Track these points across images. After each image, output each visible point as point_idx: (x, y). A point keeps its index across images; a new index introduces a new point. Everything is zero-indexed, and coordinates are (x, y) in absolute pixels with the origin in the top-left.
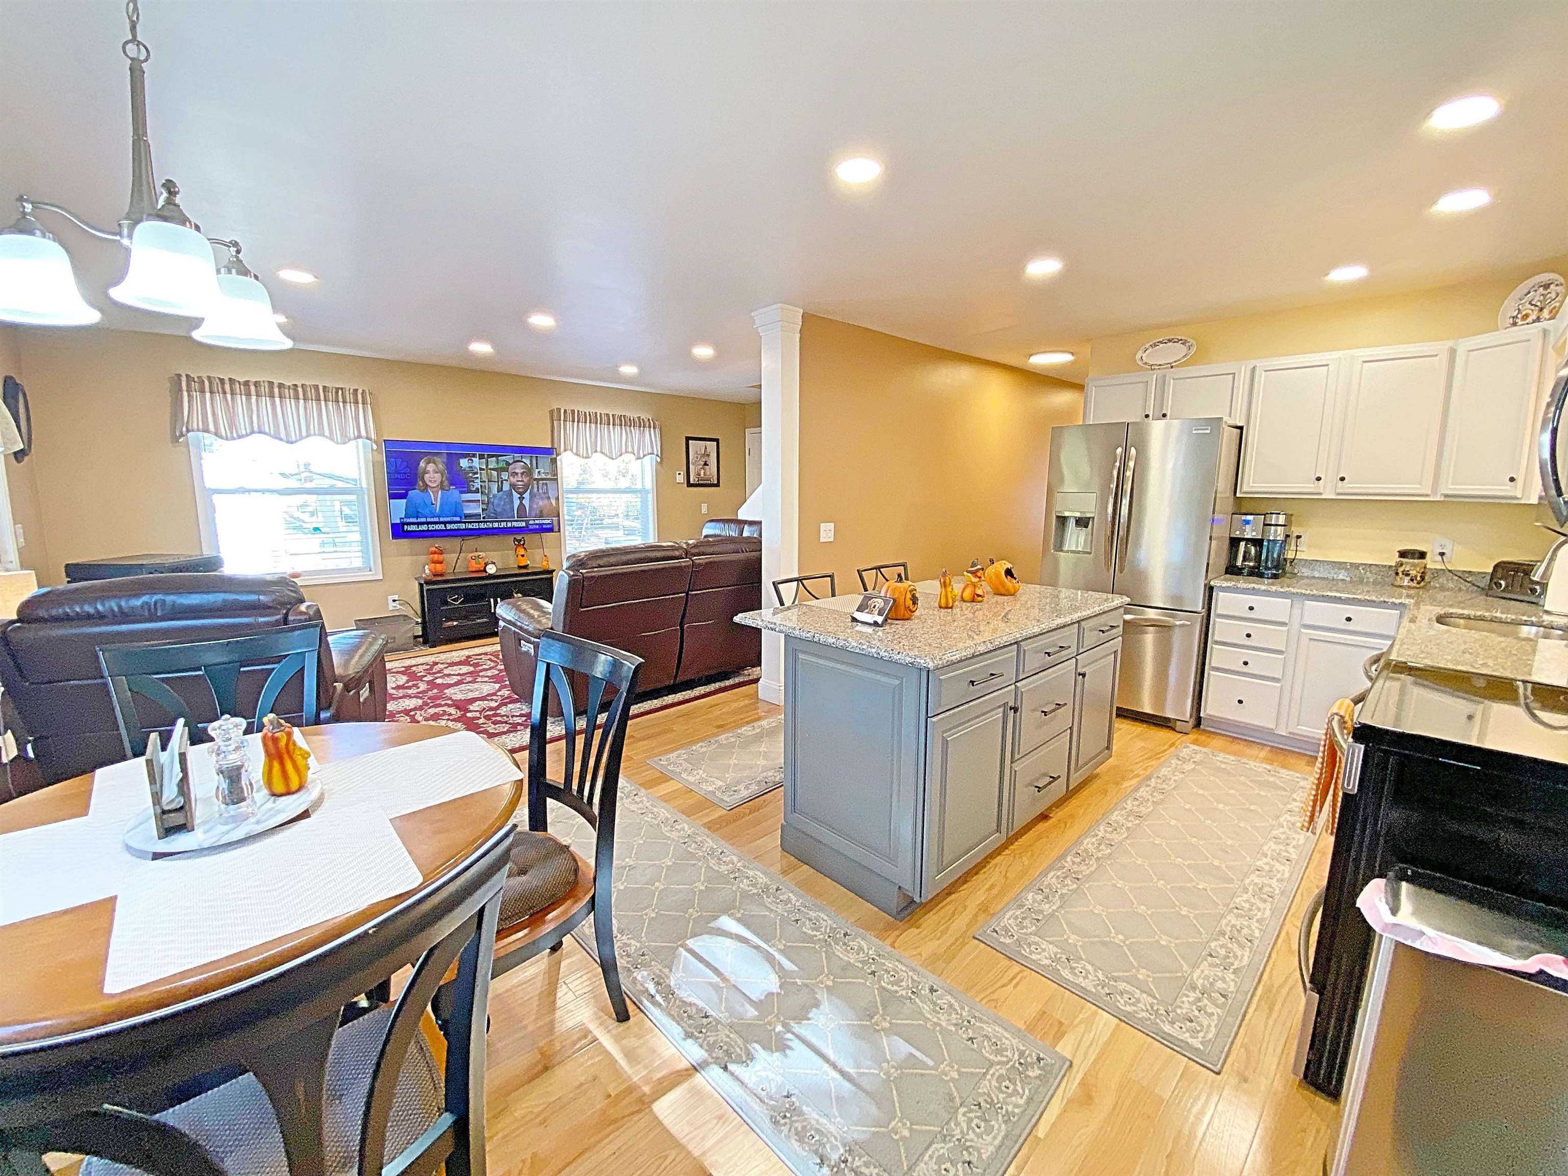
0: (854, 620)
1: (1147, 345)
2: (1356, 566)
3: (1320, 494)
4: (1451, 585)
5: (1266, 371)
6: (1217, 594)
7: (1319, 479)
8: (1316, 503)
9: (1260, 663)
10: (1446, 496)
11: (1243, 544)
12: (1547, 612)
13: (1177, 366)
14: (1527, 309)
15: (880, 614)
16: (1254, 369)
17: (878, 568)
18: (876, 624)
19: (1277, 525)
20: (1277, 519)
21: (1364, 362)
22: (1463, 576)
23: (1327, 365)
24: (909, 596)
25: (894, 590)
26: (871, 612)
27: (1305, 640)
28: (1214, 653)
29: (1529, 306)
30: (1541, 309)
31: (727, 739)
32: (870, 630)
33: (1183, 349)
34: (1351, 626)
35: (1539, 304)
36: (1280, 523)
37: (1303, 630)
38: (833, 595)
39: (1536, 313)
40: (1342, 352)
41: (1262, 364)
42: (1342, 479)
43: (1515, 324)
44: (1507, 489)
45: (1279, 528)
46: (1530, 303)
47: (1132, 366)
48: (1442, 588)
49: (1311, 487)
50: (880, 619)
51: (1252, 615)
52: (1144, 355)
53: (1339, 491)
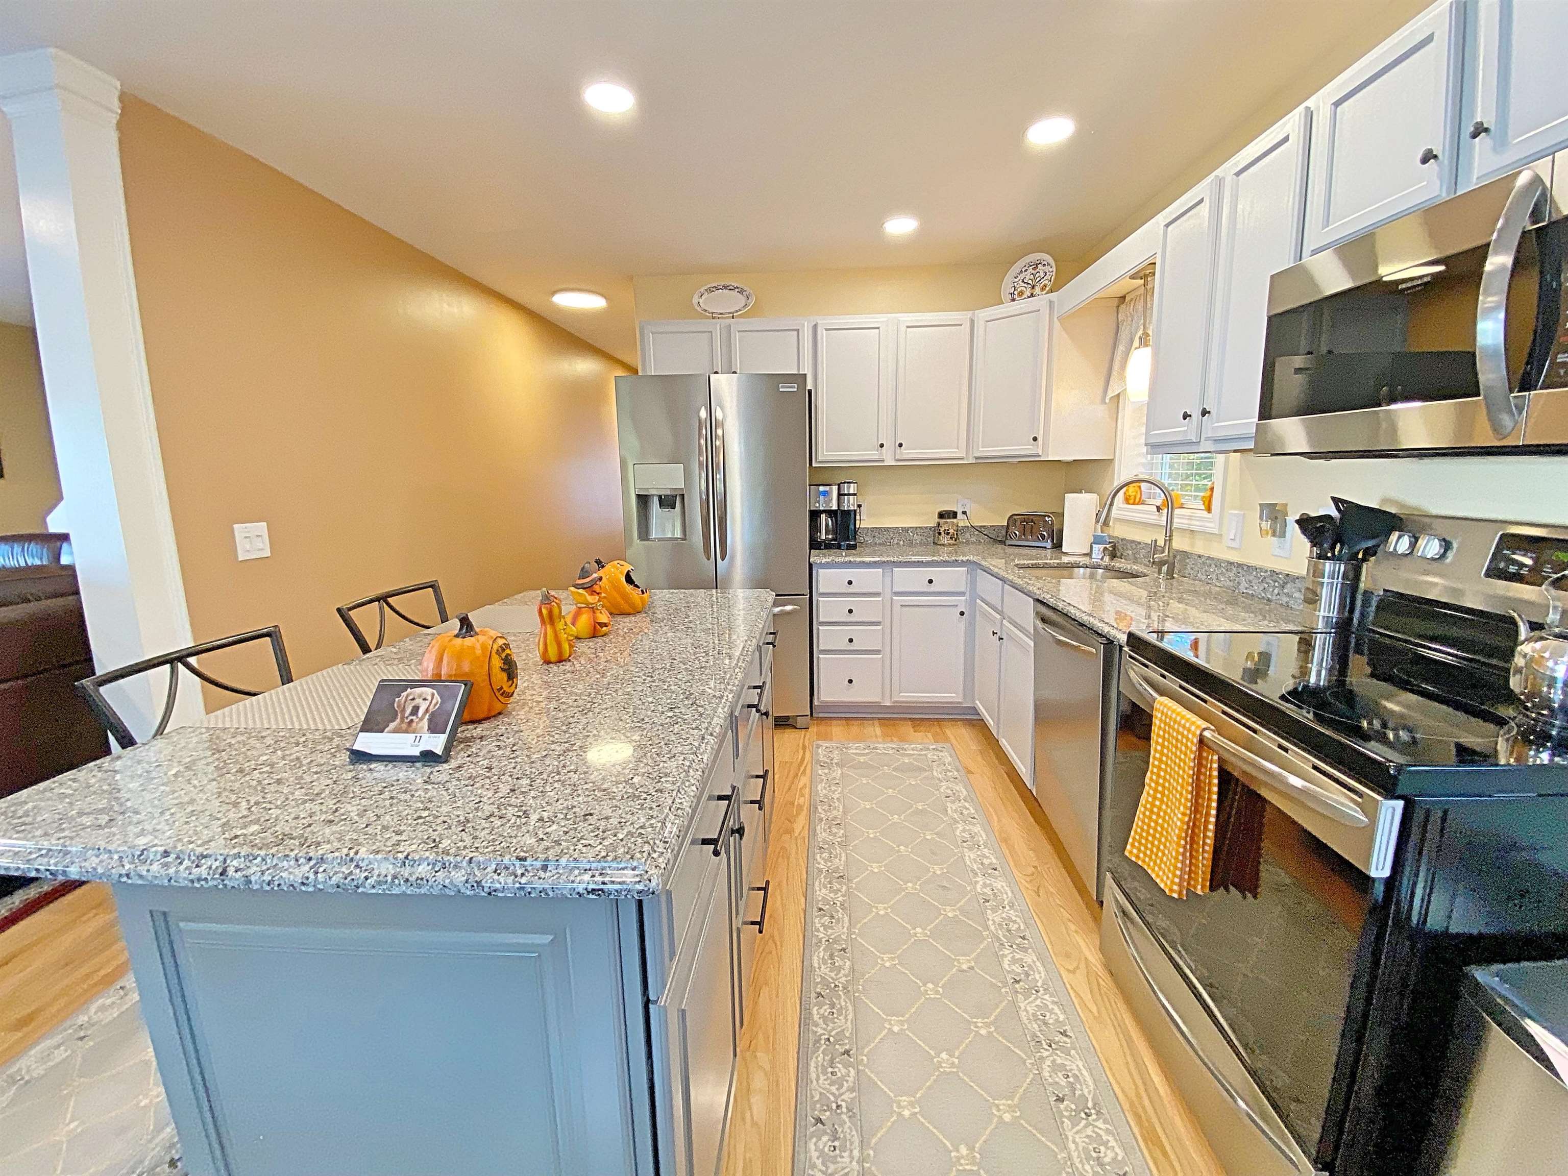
0: (359, 757)
1: (702, 290)
2: (906, 530)
3: (883, 461)
4: (973, 539)
5: (826, 330)
6: (817, 572)
7: (882, 446)
8: (878, 470)
9: (865, 638)
10: (977, 458)
11: (823, 516)
12: (1066, 554)
13: (740, 316)
14: (1021, 287)
15: (434, 729)
16: (815, 327)
17: (383, 599)
18: (428, 757)
19: (849, 495)
20: (849, 488)
21: (908, 327)
22: (980, 530)
23: (878, 328)
24: (497, 662)
25: (459, 656)
26: (408, 728)
27: (897, 608)
28: (821, 635)
29: (1023, 284)
30: (1033, 287)
31: (45, 1057)
32: (416, 775)
33: (742, 300)
34: (933, 588)
35: (1030, 282)
36: (851, 492)
37: (895, 598)
38: (287, 678)
39: (1029, 290)
40: (889, 315)
41: (823, 322)
42: (901, 445)
43: (1013, 300)
44: (1028, 449)
45: (851, 497)
46: (1023, 281)
47: (692, 313)
48: (967, 542)
49: (874, 454)
50: (437, 743)
51: (851, 589)
52: (701, 301)
53: (898, 457)
